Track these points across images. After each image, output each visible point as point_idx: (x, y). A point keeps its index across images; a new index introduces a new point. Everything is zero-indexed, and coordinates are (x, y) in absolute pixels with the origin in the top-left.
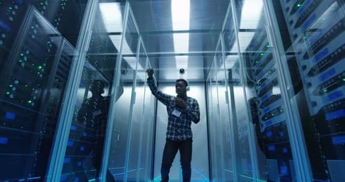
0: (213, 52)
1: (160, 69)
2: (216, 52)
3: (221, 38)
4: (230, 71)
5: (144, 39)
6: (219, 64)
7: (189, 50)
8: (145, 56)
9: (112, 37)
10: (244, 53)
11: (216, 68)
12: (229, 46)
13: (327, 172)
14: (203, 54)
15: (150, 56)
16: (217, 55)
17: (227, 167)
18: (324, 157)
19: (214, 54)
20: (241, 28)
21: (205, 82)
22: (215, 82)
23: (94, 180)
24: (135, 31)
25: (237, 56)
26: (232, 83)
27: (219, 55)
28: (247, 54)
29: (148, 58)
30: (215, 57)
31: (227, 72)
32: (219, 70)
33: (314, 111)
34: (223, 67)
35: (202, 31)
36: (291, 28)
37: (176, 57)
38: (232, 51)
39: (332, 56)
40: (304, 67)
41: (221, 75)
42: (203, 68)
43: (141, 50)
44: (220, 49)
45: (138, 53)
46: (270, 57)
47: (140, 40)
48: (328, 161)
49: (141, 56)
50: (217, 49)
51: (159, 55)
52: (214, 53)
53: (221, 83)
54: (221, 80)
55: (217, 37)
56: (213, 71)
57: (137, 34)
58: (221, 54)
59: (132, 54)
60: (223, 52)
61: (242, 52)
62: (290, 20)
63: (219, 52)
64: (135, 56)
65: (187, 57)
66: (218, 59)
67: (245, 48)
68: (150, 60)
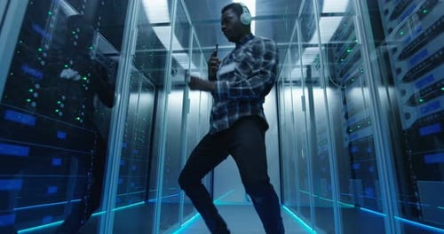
0: (286, 44)
2: (290, 44)
3: (297, 25)
4: (309, 67)
5: (198, 30)
6: (294, 60)
8: (199, 52)
9: (156, 29)
10: (325, 45)
11: (290, 64)
12: (307, 36)
13: (416, 194)
16: (292, 47)
17: (302, 187)
18: (415, 177)
20: (324, 12)
22: (288, 82)
23: (143, 202)
24: (185, 21)
25: (317, 49)
26: (310, 82)
27: (294, 48)
28: (330, 45)
29: (202, 55)
30: (289, 50)
31: (305, 70)
32: (293, 67)
33: (407, 124)
34: (299, 63)
35: (273, 17)
36: (385, 19)
38: (311, 43)
39: (432, 59)
40: (399, 71)
41: (297, 73)
43: (195, 45)
44: (296, 39)
45: (191, 48)
46: (358, 56)
47: (193, 31)
48: (419, 182)
49: (194, 52)
50: (292, 39)
52: (288, 46)
53: (296, 83)
54: (297, 79)
55: (292, 25)
56: (286, 68)
57: (188, 24)
58: (297, 46)
59: (182, 49)
60: (300, 43)
61: (323, 42)
62: (385, 8)
63: (294, 43)
64: (187, 52)
66: (293, 53)
67: (329, 38)
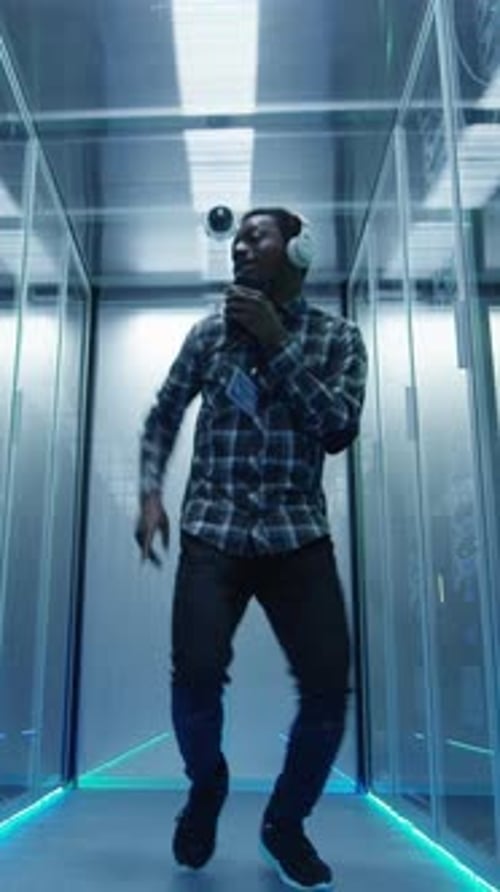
0: (386, 105)
1: (108, 211)
2: (405, 104)
4: (476, 219)
7: (261, 98)
8: (21, 135)
14: (335, 120)
15: (45, 132)
16: (412, 121)
19: (390, 118)
21: (344, 286)
30: (399, 135)
32: (421, 216)
34: (440, 197)
37: (192, 137)
42: (329, 206)
50: (409, 84)
51: (101, 128)
52: (395, 112)
53: (430, 291)
56: (383, 219)
58: (435, 118)
60: (449, 102)
63: (420, 104)
65: (246, 136)
68: (49, 155)
